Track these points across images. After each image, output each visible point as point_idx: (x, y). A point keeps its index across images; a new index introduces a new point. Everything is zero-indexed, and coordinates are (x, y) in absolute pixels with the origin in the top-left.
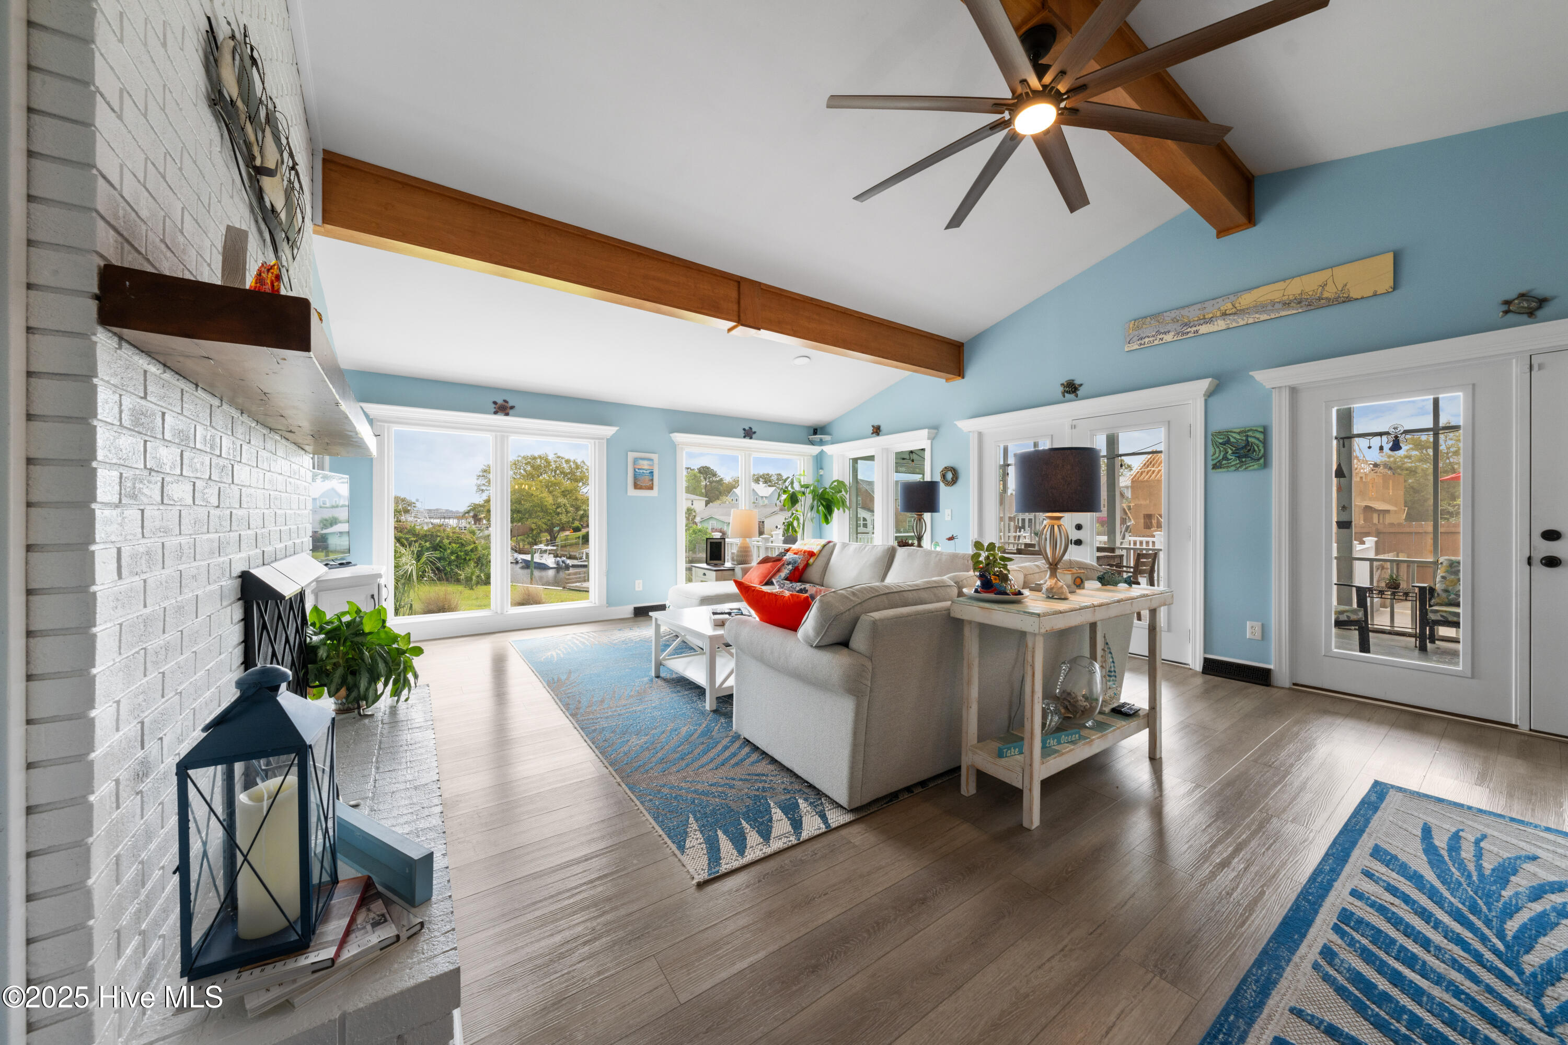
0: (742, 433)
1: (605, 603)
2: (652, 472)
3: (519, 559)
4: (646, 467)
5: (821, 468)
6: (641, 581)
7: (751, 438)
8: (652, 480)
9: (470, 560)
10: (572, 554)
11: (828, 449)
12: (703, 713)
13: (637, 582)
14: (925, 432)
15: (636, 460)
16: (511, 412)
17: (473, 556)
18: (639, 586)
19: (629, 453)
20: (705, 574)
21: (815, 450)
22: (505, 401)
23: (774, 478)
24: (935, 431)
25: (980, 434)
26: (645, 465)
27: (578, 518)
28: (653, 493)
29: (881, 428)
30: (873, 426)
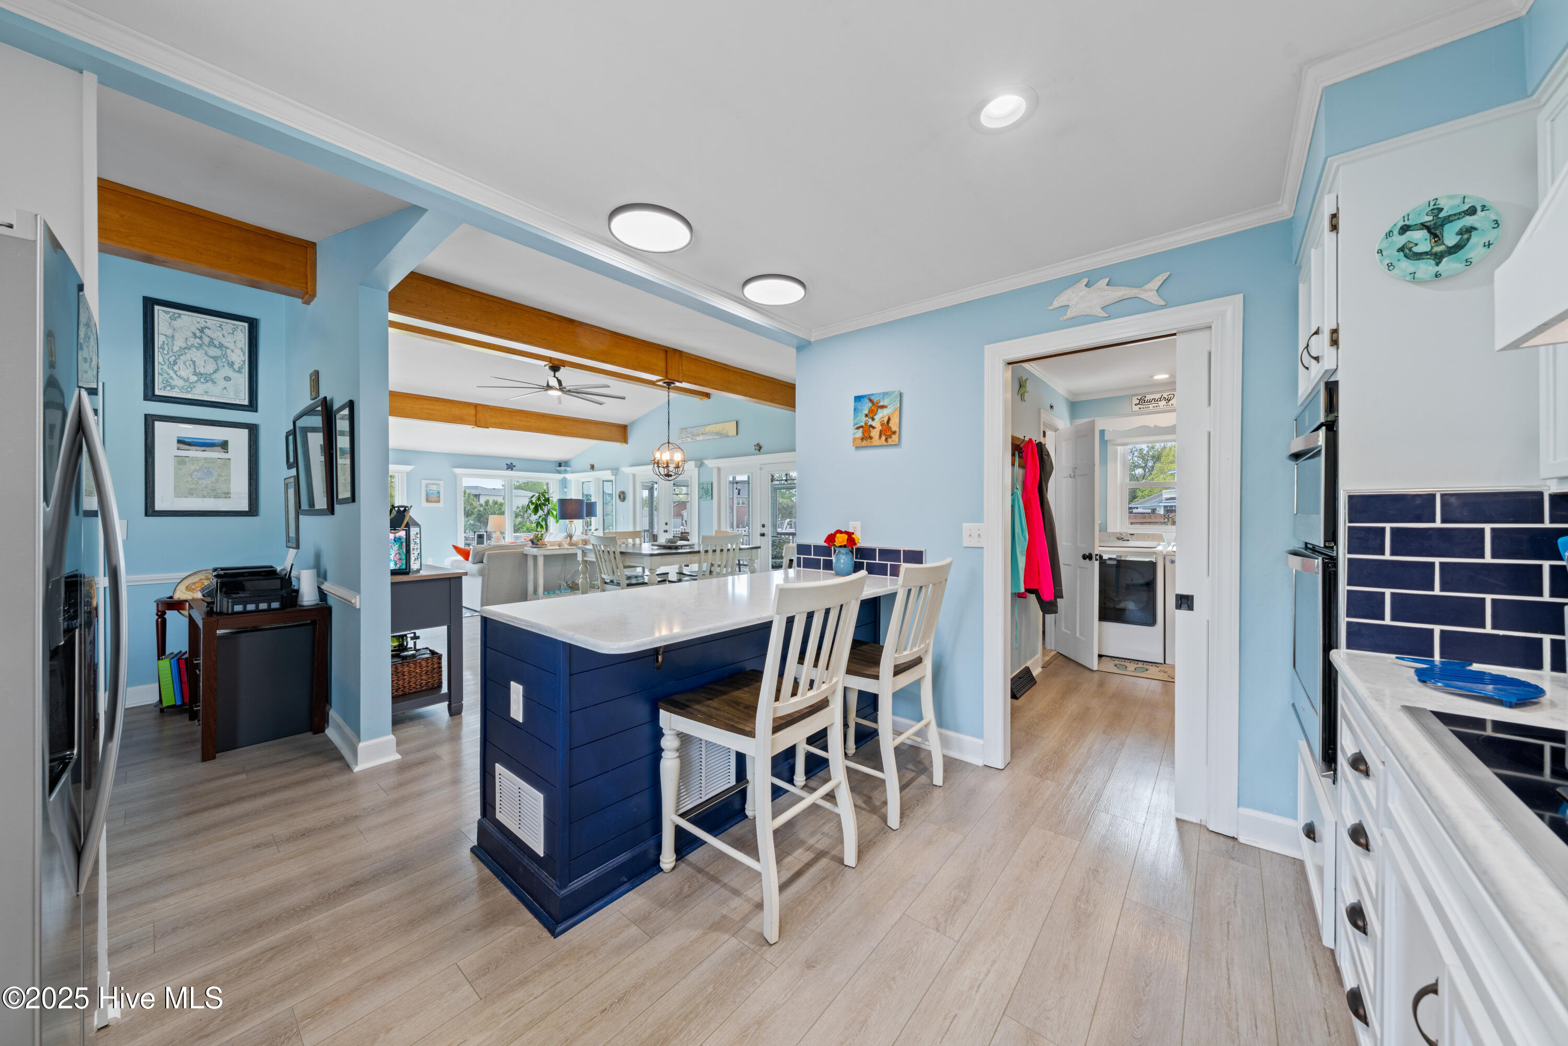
0: (506, 467)
2: (439, 492)
5: (565, 488)
7: (512, 470)
8: (439, 497)
11: (569, 476)
15: (427, 485)
19: (423, 481)
21: (560, 476)
24: (616, 471)
25: (634, 475)
26: (434, 488)
28: (440, 505)
29: (595, 466)
30: (591, 465)
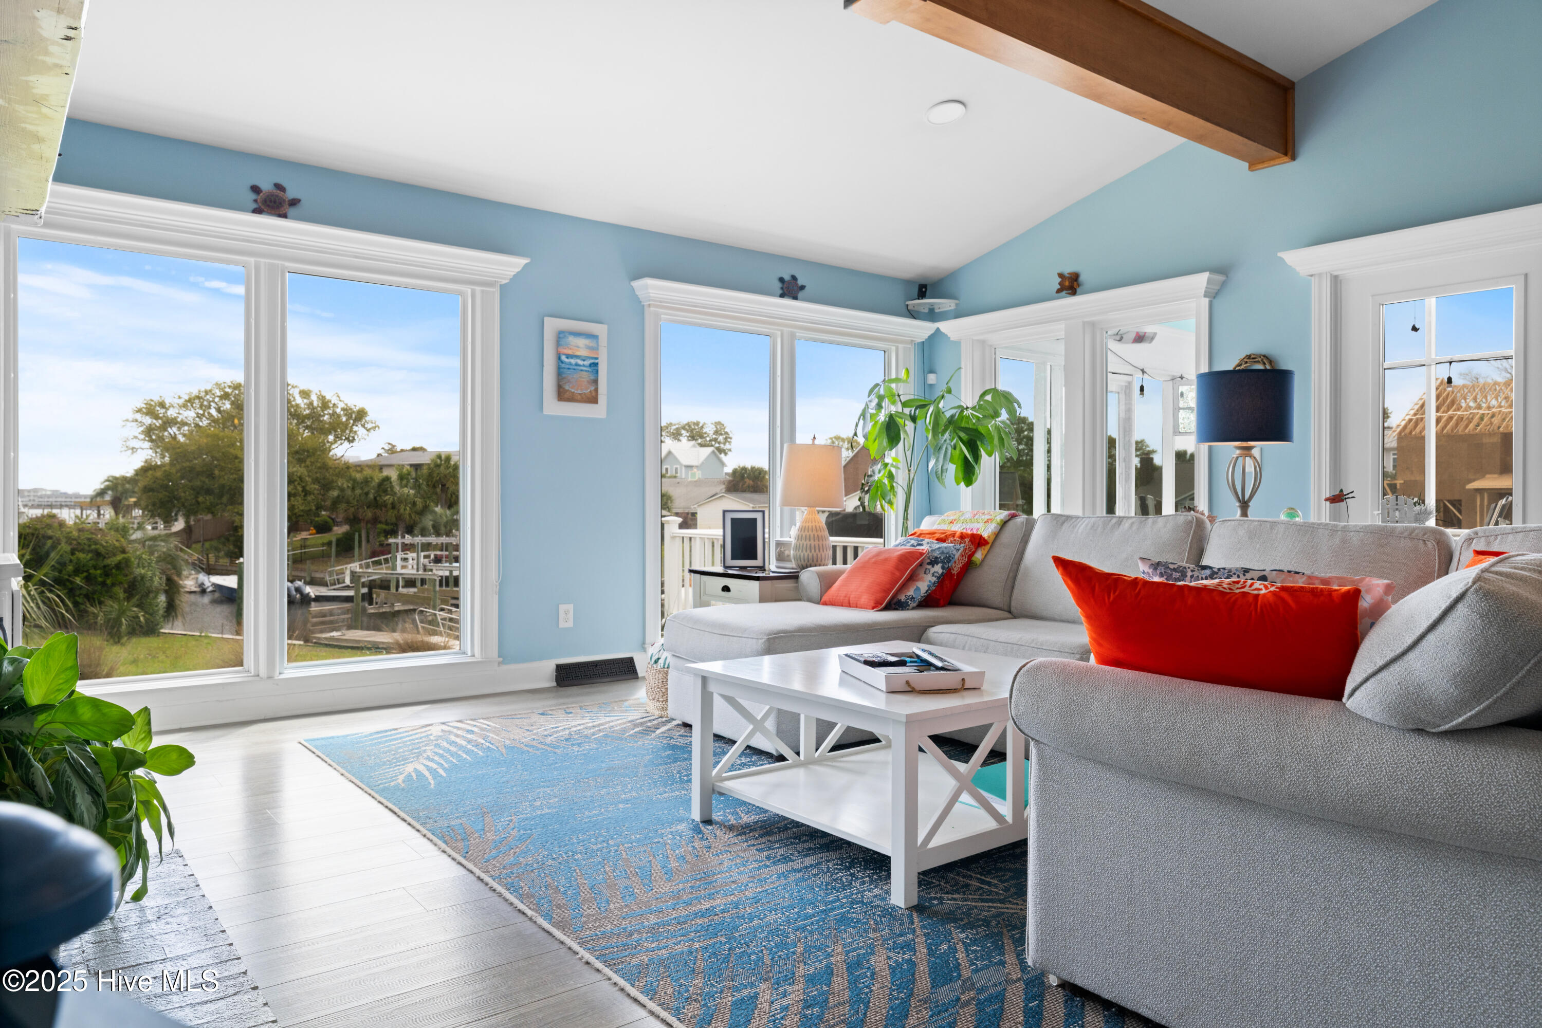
1: (496, 654)
2: (596, 365)
3: (207, 584)
4: (583, 353)
5: (932, 371)
6: (570, 607)
8: (596, 381)
9: (113, 585)
10: (318, 575)
11: (946, 326)
12: (890, 913)
13: (563, 608)
14: (1201, 280)
15: (560, 336)
16: (291, 211)
17: (121, 578)
18: (566, 617)
19: (546, 319)
20: (726, 589)
21: (922, 329)
22: (279, 187)
23: (709, 430)
24: (1221, 278)
25: (1336, 281)
26: (580, 346)
27: (328, 503)
28: (597, 411)
29: (1082, 278)
30: (1061, 275)
